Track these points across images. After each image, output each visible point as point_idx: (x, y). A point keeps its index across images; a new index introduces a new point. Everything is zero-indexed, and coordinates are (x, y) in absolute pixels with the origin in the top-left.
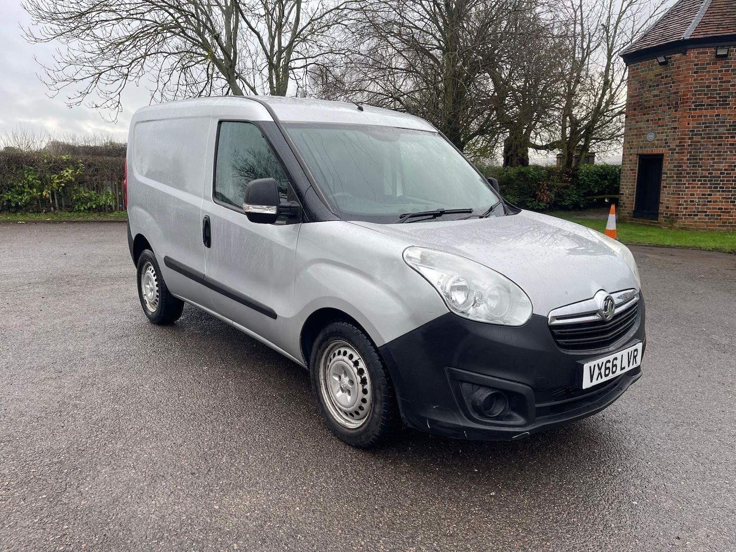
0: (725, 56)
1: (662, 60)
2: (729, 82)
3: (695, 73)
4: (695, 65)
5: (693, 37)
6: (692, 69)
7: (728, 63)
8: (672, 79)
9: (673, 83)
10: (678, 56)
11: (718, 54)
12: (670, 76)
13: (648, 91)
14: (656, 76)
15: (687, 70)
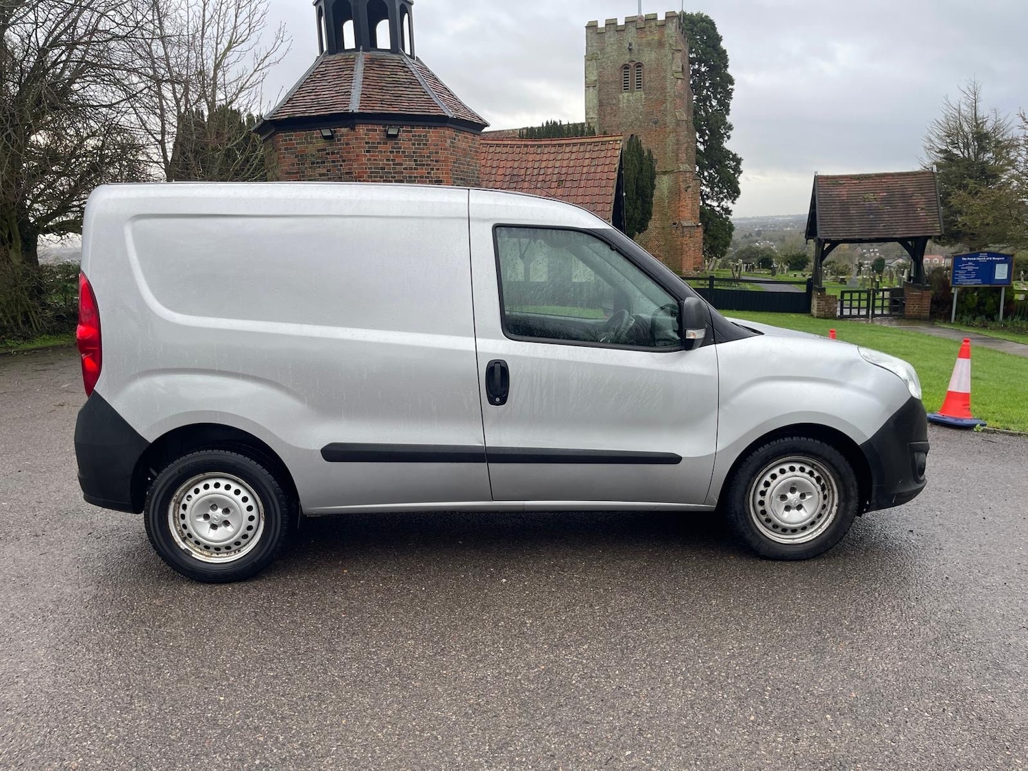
0: (395, 136)
1: (327, 133)
2: (402, 164)
3: (368, 151)
4: (367, 143)
5: (362, 111)
6: (364, 147)
7: (398, 144)
8: (341, 157)
9: (344, 161)
10: (344, 130)
11: (389, 133)
12: (338, 153)
13: (310, 168)
14: (319, 151)
15: (359, 147)
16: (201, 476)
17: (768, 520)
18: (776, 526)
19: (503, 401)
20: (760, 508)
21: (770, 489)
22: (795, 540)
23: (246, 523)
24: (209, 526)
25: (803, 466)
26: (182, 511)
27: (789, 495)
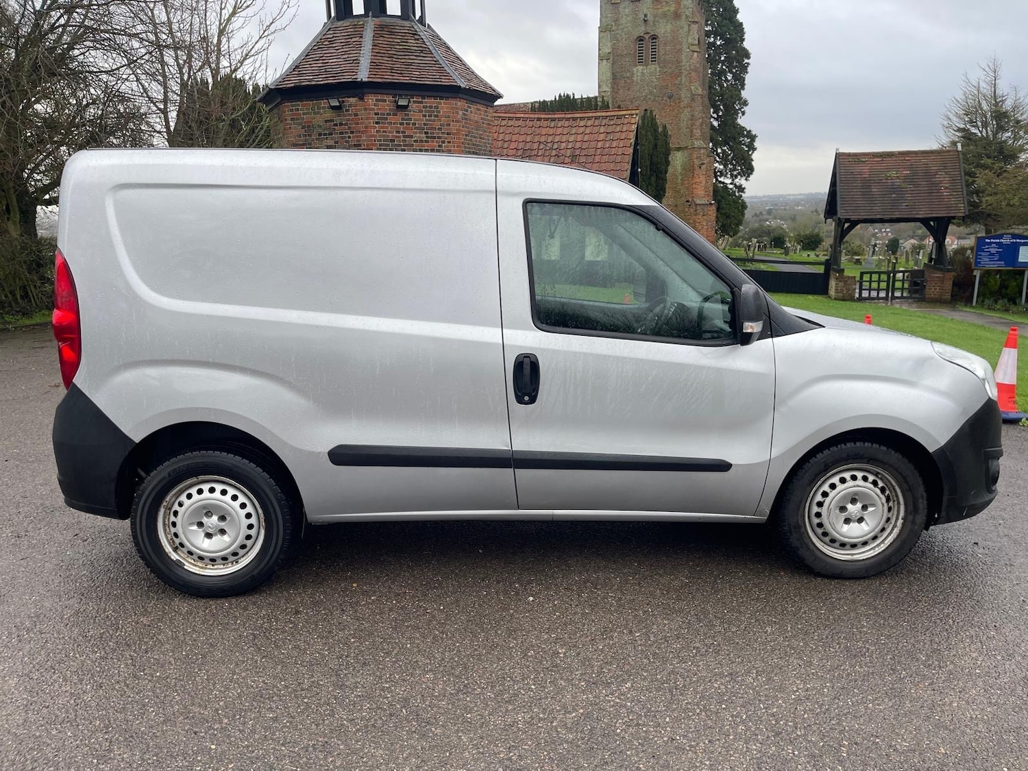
0: (405, 107)
1: (335, 103)
2: (412, 137)
3: (377, 123)
4: (376, 114)
5: (370, 80)
6: (373, 118)
7: (408, 115)
8: (349, 128)
9: (352, 132)
10: (353, 100)
11: (399, 104)
12: (346, 124)
13: (317, 139)
14: (326, 121)
15: (368, 119)
16: (194, 480)
17: (825, 534)
18: (833, 541)
19: (533, 400)
20: (816, 521)
21: (828, 500)
22: (855, 556)
23: (244, 531)
24: (203, 535)
25: (866, 474)
26: (172, 518)
27: (849, 506)
